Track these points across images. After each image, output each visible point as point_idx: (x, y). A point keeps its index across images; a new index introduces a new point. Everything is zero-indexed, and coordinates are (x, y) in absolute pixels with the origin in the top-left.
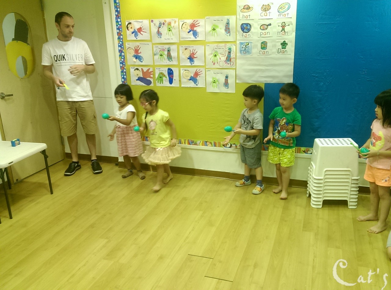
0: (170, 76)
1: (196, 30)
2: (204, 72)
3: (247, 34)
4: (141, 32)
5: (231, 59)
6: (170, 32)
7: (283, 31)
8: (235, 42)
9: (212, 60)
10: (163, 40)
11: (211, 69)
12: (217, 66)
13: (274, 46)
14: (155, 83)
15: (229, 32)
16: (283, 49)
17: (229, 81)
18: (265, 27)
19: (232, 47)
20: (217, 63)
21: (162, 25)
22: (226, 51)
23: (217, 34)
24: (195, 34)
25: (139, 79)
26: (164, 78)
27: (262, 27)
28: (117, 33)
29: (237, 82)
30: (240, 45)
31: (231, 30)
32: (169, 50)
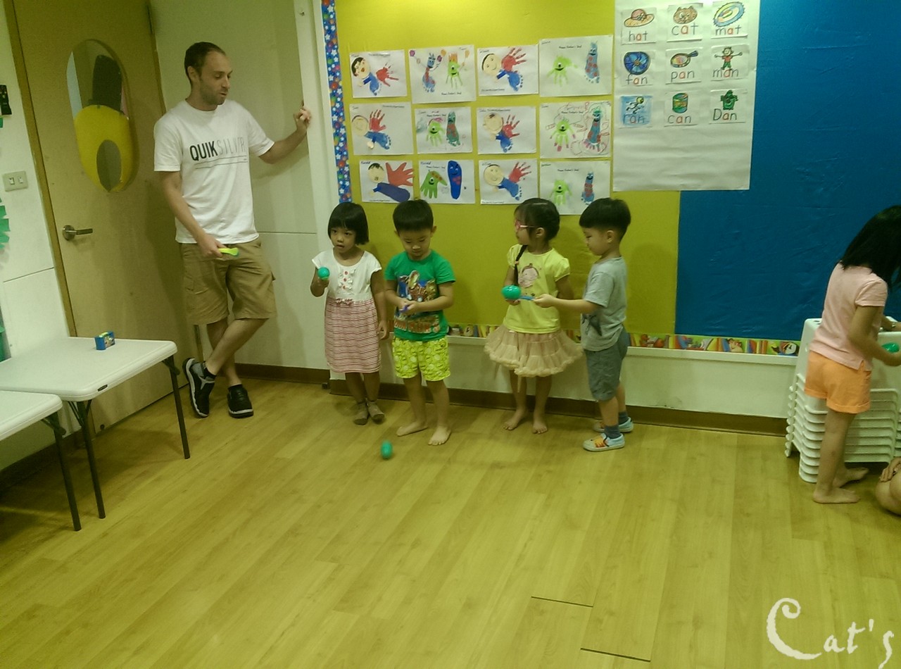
0: (454, 180)
1: (516, 71)
2: (534, 168)
3: (640, 77)
4: (386, 79)
5: (599, 137)
6: (455, 77)
7: (727, 68)
8: (609, 96)
9: (553, 140)
10: (438, 95)
11: (553, 160)
12: (565, 153)
13: (703, 104)
15: (596, 74)
16: (727, 111)
17: (595, 188)
18: (682, 59)
19: (602, 110)
20: (567, 147)
21: (436, 62)
22: (588, 117)
23: (566, 79)
24: (514, 80)
25: (381, 188)
26: (439, 184)
27: (675, 59)
28: (330, 82)
29: (615, 189)
30: (623, 102)
31: (600, 70)
32: (452, 119)
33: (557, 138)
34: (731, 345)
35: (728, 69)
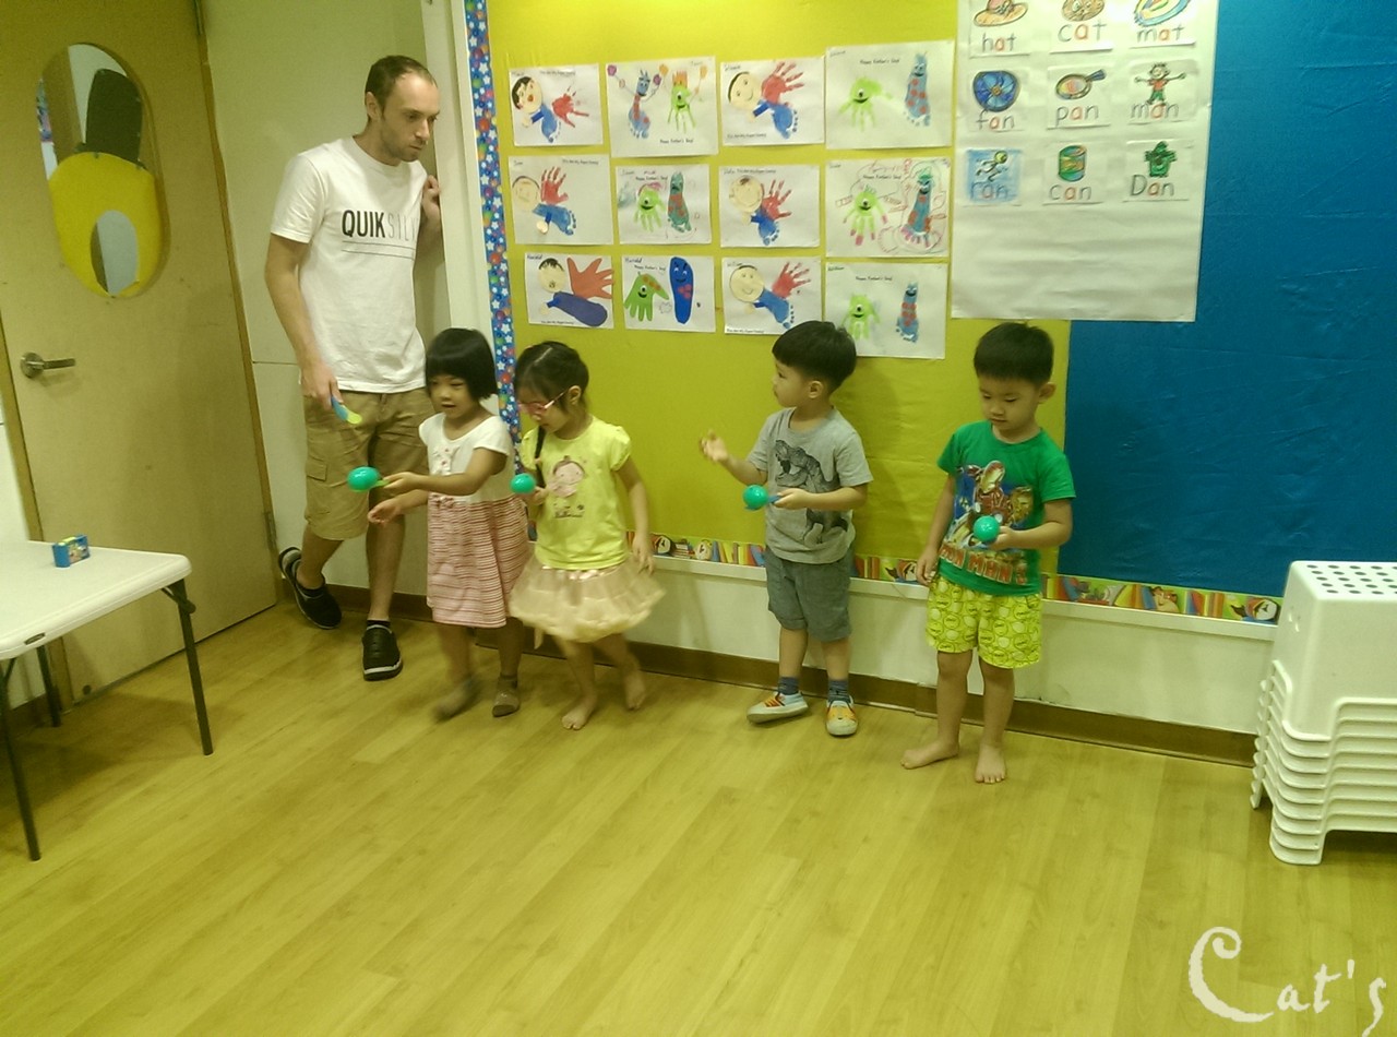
0: (681, 290)
1: (786, 104)
2: (815, 274)
3: (1001, 115)
4: (569, 116)
5: (928, 221)
6: (683, 112)
7: (1157, 102)
8: (947, 149)
9: (849, 227)
10: (654, 144)
11: (848, 260)
12: (870, 249)
13: (1113, 167)
14: (619, 318)
15: (924, 110)
16: (1155, 179)
17: (922, 310)
18: (1076, 85)
19: (934, 173)
20: (873, 237)
21: (652, 86)
22: (909, 186)
23: (873, 118)
24: (783, 118)
25: (560, 301)
27: (1064, 85)
28: (477, 118)
29: (955, 313)
30: (971, 160)
31: (931, 102)
32: (678, 185)
33: (855, 222)
34: (1158, 598)
35: (1160, 102)
